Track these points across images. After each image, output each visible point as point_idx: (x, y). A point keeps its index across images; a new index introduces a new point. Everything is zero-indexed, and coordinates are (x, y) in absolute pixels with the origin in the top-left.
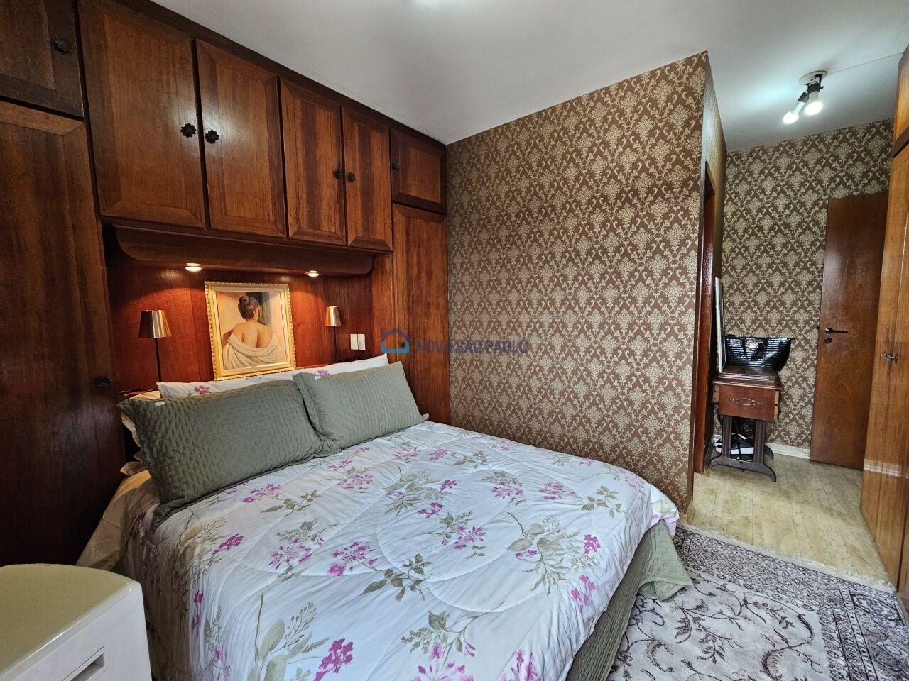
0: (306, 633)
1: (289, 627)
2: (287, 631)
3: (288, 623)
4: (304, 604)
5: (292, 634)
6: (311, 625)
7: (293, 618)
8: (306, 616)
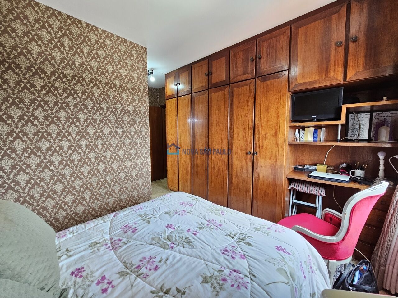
0: (278, 259)
1: (278, 266)
2: (280, 267)
3: (276, 267)
4: (267, 263)
5: (280, 264)
6: (275, 257)
7: (274, 265)
8: (272, 260)
